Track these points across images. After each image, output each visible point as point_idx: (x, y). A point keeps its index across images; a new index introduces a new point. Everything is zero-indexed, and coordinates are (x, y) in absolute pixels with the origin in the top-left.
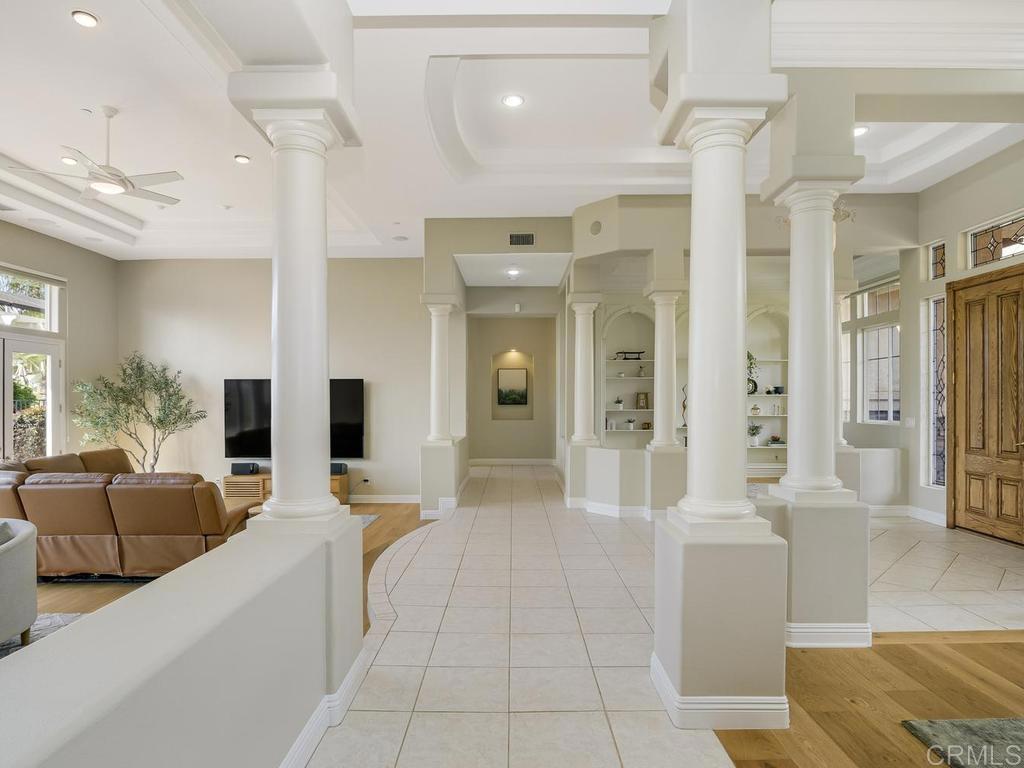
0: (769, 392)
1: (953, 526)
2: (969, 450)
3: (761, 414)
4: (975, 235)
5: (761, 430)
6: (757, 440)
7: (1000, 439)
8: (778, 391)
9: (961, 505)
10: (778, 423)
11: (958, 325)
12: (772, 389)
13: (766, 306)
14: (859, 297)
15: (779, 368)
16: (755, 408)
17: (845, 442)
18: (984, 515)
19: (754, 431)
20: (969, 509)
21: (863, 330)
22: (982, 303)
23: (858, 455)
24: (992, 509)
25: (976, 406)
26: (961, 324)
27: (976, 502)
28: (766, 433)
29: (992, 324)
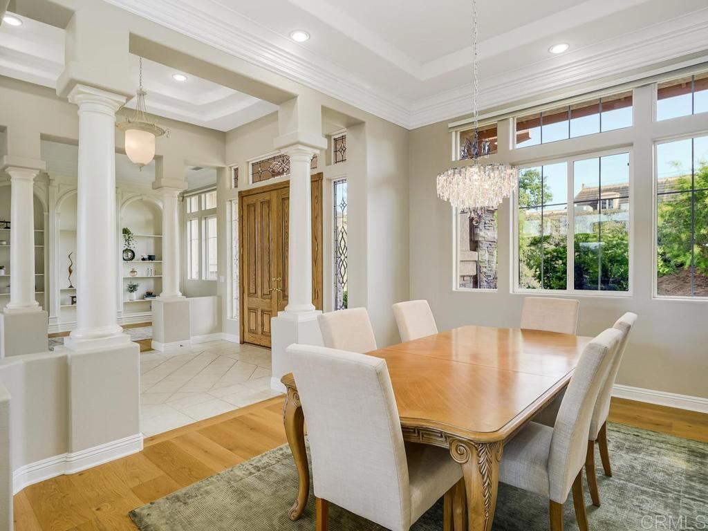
0: (143, 259)
1: (243, 342)
2: (249, 295)
3: (137, 276)
4: (253, 165)
5: (138, 288)
6: (135, 296)
7: (262, 287)
8: (151, 258)
9: (246, 329)
10: (152, 282)
11: (244, 217)
12: (146, 257)
13: (141, 195)
14: (203, 196)
15: (152, 241)
16: (133, 272)
17: (180, 294)
18: (256, 334)
19: (132, 288)
20: (250, 331)
21: (205, 218)
22: (254, 205)
23: (188, 303)
24: (260, 329)
25: (252, 268)
26: (245, 218)
27: (253, 327)
28: (141, 290)
29: (258, 219)
